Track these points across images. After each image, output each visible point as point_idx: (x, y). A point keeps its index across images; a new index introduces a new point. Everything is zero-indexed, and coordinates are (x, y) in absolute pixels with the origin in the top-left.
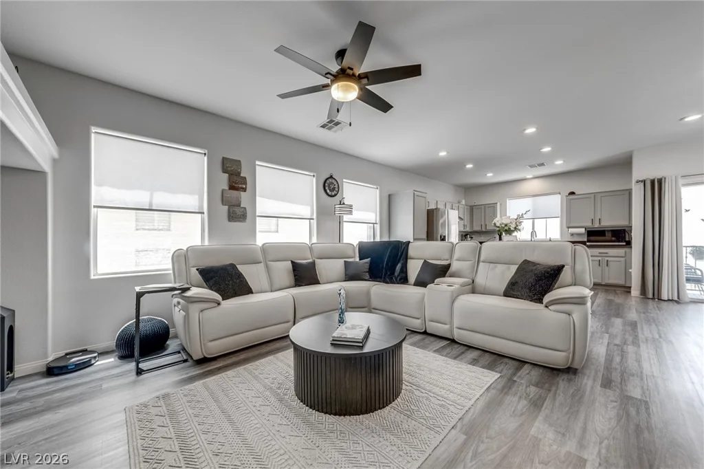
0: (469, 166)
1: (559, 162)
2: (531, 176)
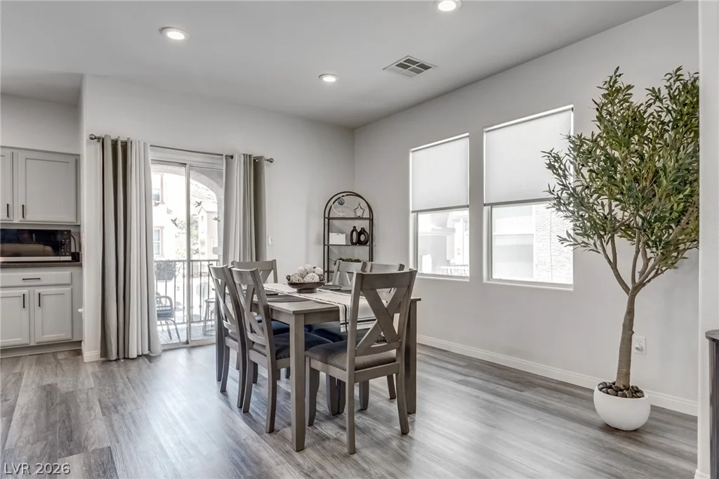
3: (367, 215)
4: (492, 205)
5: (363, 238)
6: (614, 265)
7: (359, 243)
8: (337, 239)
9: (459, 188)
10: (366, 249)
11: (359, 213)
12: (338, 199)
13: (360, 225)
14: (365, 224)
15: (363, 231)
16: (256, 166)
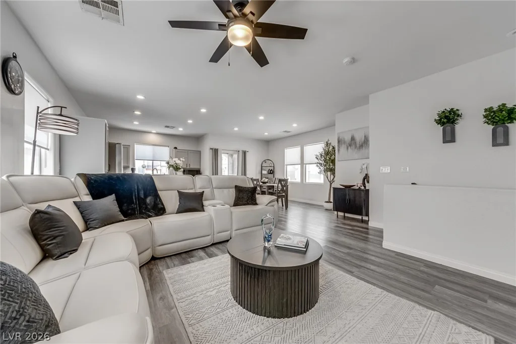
0: (138, 113)
1: (181, 129)
2: (155, 132)
3: (273, 165)
4: (306, 164)
5: (271, 172)
6: (327, 178)
7: (270, 173)
8: (264, 172)
9: (297, 159)
10: (273, 175)
11: (271, 165)
12: (265, 161)
13: (271, 168)
14: (272, 168)
15: (271, 170)
16: (245, 153)
